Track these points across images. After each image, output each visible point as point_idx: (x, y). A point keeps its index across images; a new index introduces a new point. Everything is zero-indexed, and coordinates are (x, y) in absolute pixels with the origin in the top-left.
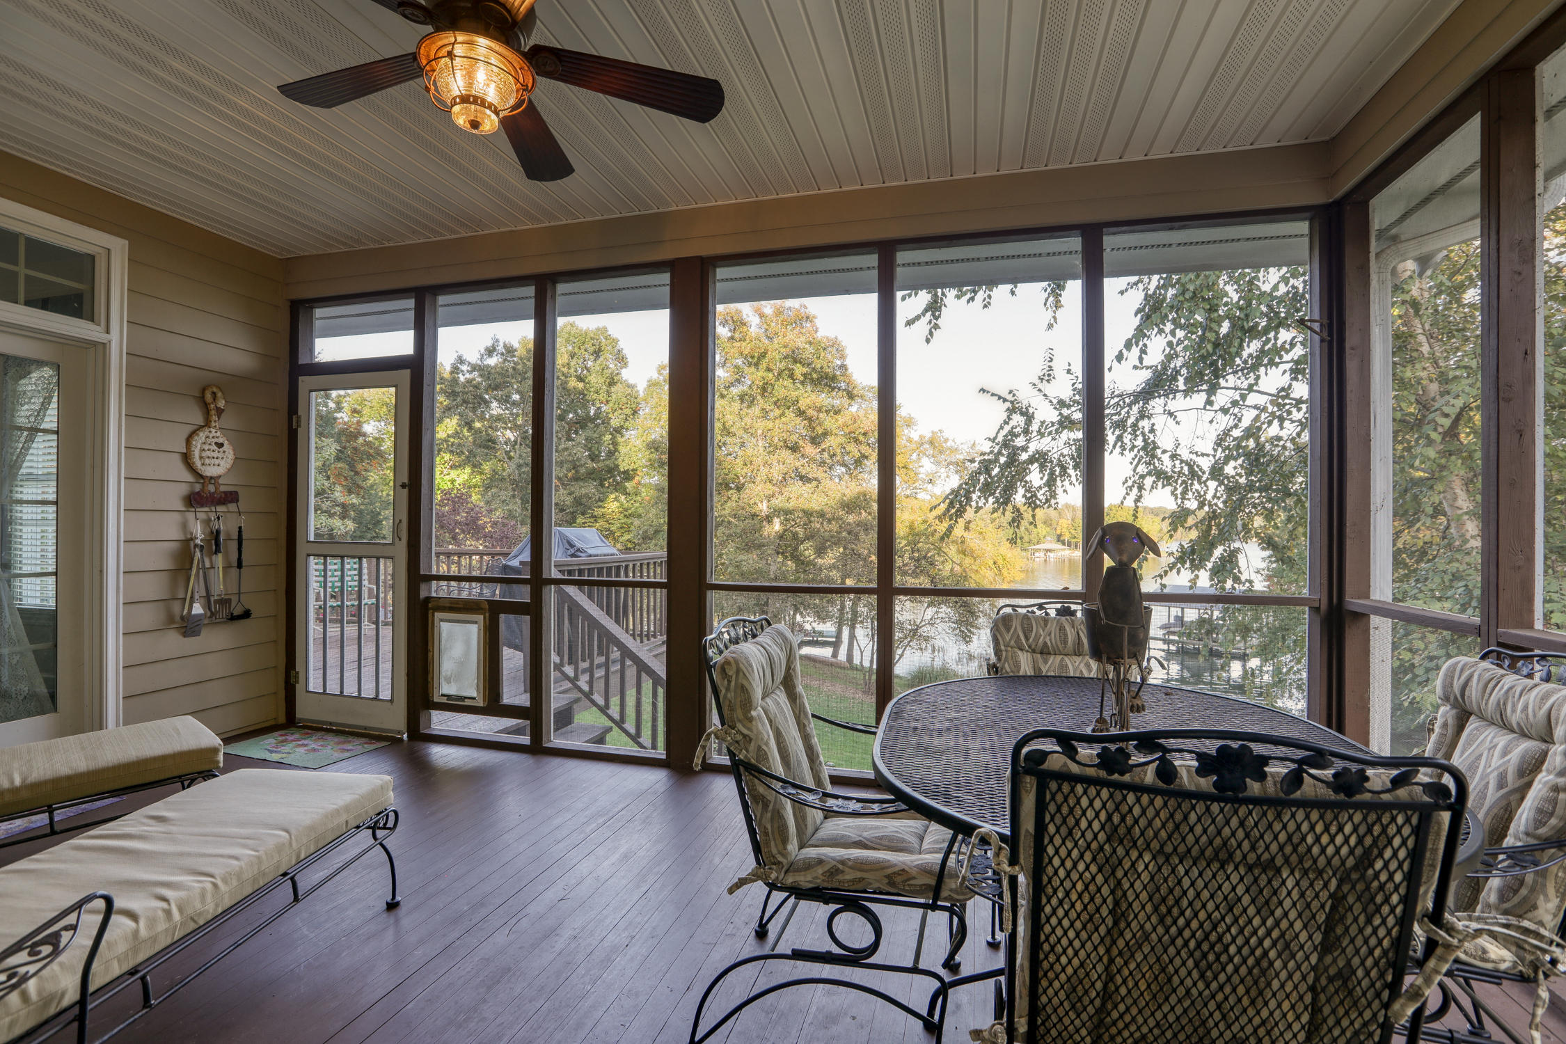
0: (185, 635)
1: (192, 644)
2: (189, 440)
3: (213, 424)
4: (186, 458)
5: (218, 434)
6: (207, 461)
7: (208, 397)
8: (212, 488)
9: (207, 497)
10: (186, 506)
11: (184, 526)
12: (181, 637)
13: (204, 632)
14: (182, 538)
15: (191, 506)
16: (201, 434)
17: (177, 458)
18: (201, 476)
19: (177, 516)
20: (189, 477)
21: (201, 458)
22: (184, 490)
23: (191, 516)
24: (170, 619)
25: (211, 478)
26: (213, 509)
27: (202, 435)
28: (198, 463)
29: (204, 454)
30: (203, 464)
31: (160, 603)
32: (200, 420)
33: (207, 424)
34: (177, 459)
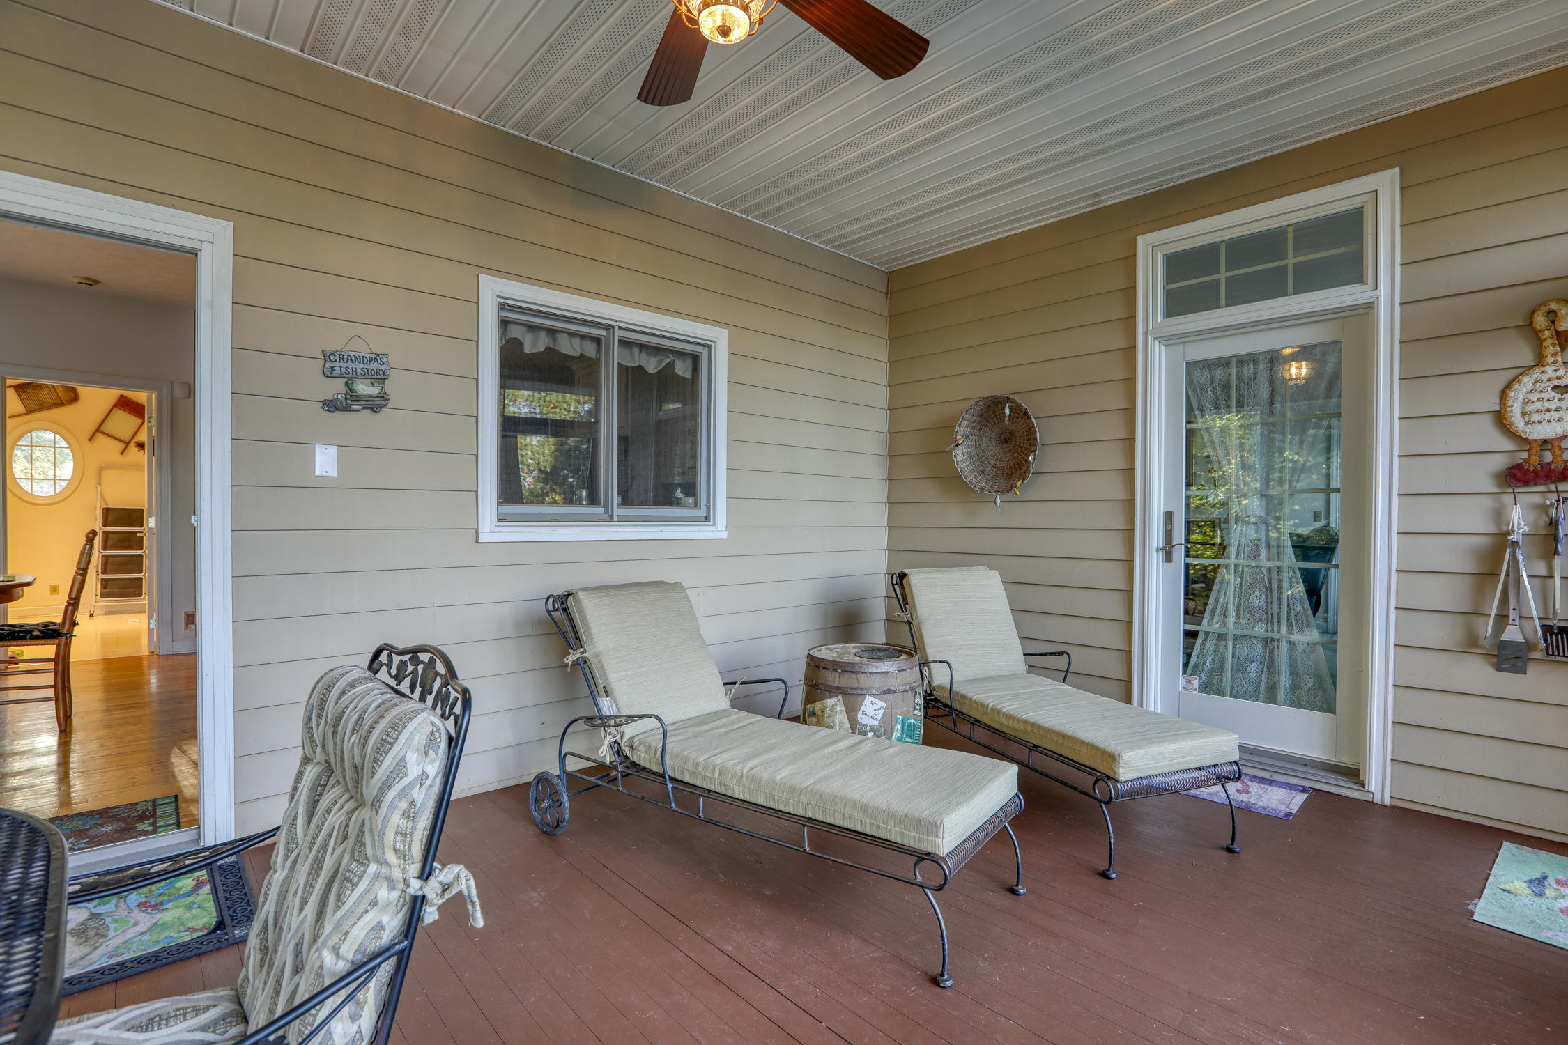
0: (1498, 667)
1: (1509, 683)
2: (1503, 395)
3: (1550, 359)
4: (1501, 419)
5: (1561, 372)
6: (1535, 417)
7: (1540, 321)
8: (1548, 457)
9: (1535, 471)
10: (1499, 485)
11: (1499, 514)
12: (1490, 671)
13: (1533, 669)
14: (1492, 529)
15: (1509, 485)
16: (1526, 379)
17: (1487, 420)
18: (1527, 441)
19: (1487, 502)
20: (1508, 445)
21: (1524, 414)
22: (1500, 463)
23: (1508, 499)
24: (1472, 642)
25: (1545, 442)
26: (1553, 487)
27: (1527, 381)
28: (1519, 423)
29: (1530, 408)
30: (1527, 423)
31: (1458, 617)
32: (1527, 357)
33: (1540, 361)
34: (1487, 422)
